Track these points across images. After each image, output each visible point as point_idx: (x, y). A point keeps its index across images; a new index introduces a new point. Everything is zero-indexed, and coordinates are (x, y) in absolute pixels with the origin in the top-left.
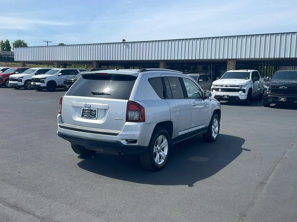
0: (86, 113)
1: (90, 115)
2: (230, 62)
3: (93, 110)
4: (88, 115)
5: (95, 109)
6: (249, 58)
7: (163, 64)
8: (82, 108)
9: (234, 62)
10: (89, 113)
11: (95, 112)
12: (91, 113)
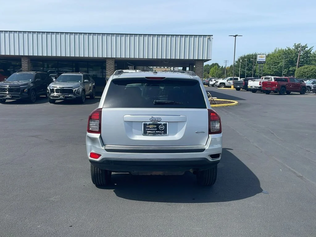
0: (150, 128)
1: (157, 130)
2: (109, 61)
3: (161, 124)
4: (153, 131)
5: (165, 123)
6: (129, 58)
7: (27, 61)
8: (143, 123)
9: (113, 61)
10: (154, 128)
11: (164, 127)
12: (157, 128)
